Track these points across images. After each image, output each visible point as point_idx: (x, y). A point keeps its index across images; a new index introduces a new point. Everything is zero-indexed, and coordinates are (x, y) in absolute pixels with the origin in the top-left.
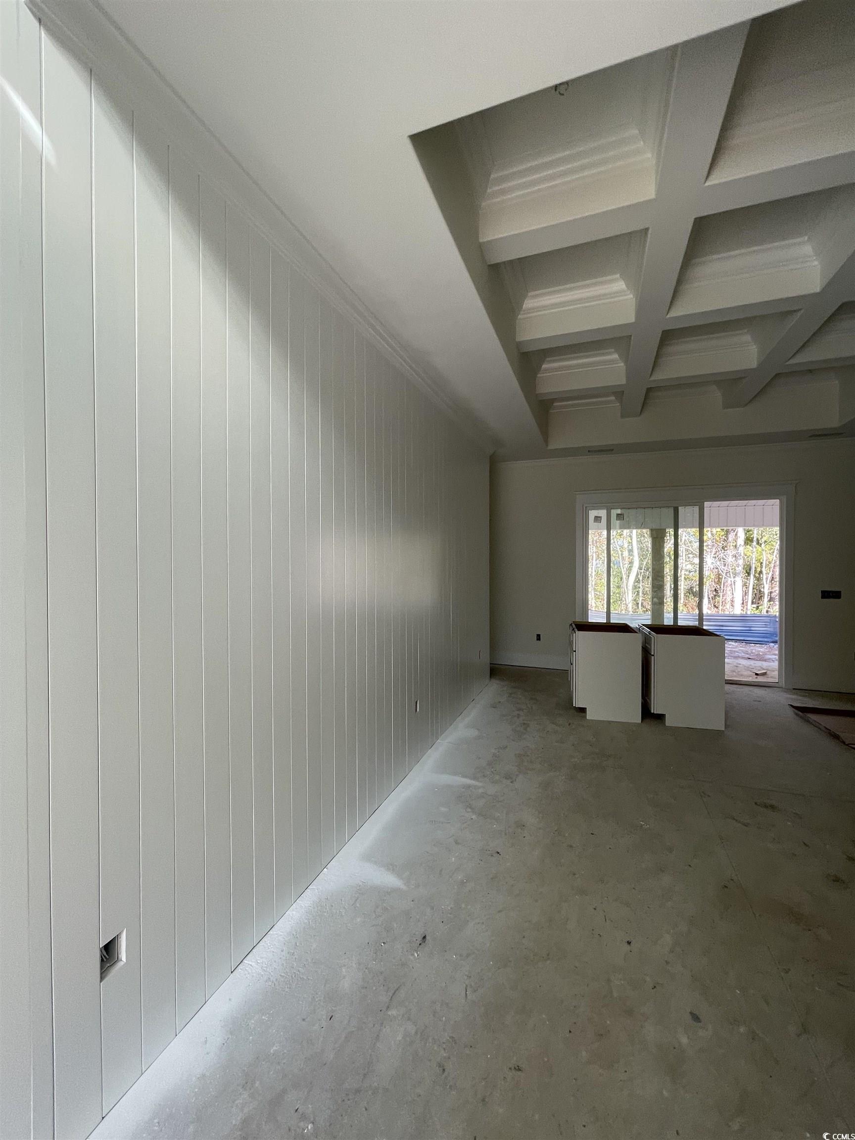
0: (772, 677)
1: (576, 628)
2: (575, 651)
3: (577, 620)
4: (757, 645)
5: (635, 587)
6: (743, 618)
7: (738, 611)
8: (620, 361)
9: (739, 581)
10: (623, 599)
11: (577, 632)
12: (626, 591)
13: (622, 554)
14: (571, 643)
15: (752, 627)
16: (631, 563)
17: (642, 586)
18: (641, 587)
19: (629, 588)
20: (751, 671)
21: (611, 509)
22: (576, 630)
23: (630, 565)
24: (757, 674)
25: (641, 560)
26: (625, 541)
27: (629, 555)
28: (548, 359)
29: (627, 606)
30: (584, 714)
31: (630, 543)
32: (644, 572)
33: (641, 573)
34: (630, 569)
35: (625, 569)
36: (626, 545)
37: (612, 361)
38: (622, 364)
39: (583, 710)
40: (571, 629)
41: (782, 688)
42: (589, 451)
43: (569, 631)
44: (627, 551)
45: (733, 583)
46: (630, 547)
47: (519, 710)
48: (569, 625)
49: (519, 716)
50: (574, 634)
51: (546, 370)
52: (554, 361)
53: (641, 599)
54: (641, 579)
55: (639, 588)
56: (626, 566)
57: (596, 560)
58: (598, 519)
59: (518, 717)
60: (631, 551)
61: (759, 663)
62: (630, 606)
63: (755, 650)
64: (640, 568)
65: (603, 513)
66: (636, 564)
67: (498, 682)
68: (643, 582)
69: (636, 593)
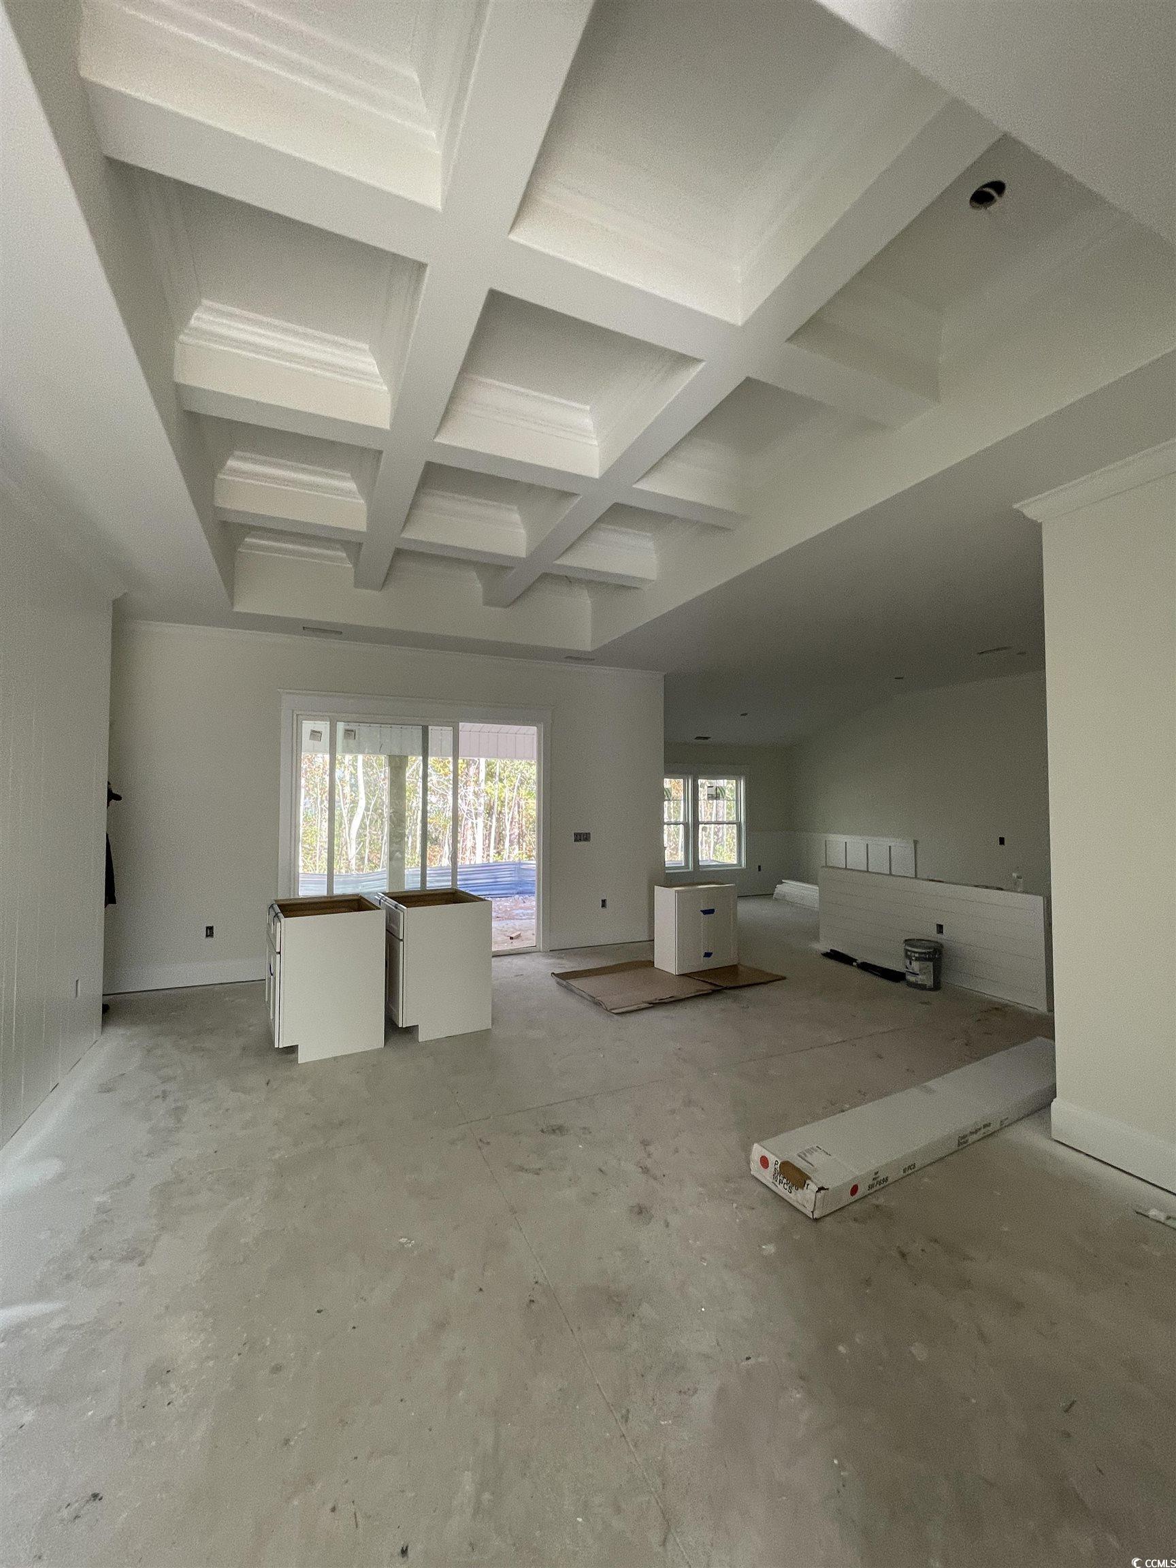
0: (527, 939)
1: (282, 912)
2: (280, 953)
3: (279, 898)
4: (503, 899)
5: (359, 835)
6: (486, 868)
7: (479, 859)
8: (359, 497)
9: (480, 822)
10: (344, 852)
11: (283, 919)
12: (348, 841)
13: (343, 790)
14: (271, 940)
15: (498, 878)
16: (354, 802)
17: (370, 833)
18: (368, 834)
19: (351, 836)
20: (505, 935)
21: (337, 721)
22: (281, 915)
23: (352, 805)
24: (511, 938)
25: (367, 798)
26: (346, 772)
27: (351, 791)
28: (237, 453)
29: (350, 862)
30: (294, 1056)
31: (354, 775)
32: (372, 815)
33: (368, 815)
34: (352, 812)
35: (346, 810)
36: (347, 778)
37: (348, 493)
38: (362, 501)
39: (292, 1050)
40: (273, 914)
41: (540, 952)
42: (304, 628)
43: (268, 918)
44: (348, 785)
45: (475, 825)
46: (353, 780)
47: (166, 1080)
48: (266, 909)
49: (165, 1095)
50: (279, 924)
51: (235, 472)
52: (244, 459)
53: (367, 850)
54: (368, 823)
55: (365, 836)
56: (348, 806)
57: (305, 798)
58: (315, 734)
59: (164, 1097)
60: (354, 786)
61: (510, 922)
62: (353, 862)
63: (501, 905)
64: (367, 809)
65: (323, 726)
66: (362, 804)
67: (121, 1031)
68: (370, 828)
69: (362, 843)
